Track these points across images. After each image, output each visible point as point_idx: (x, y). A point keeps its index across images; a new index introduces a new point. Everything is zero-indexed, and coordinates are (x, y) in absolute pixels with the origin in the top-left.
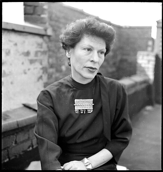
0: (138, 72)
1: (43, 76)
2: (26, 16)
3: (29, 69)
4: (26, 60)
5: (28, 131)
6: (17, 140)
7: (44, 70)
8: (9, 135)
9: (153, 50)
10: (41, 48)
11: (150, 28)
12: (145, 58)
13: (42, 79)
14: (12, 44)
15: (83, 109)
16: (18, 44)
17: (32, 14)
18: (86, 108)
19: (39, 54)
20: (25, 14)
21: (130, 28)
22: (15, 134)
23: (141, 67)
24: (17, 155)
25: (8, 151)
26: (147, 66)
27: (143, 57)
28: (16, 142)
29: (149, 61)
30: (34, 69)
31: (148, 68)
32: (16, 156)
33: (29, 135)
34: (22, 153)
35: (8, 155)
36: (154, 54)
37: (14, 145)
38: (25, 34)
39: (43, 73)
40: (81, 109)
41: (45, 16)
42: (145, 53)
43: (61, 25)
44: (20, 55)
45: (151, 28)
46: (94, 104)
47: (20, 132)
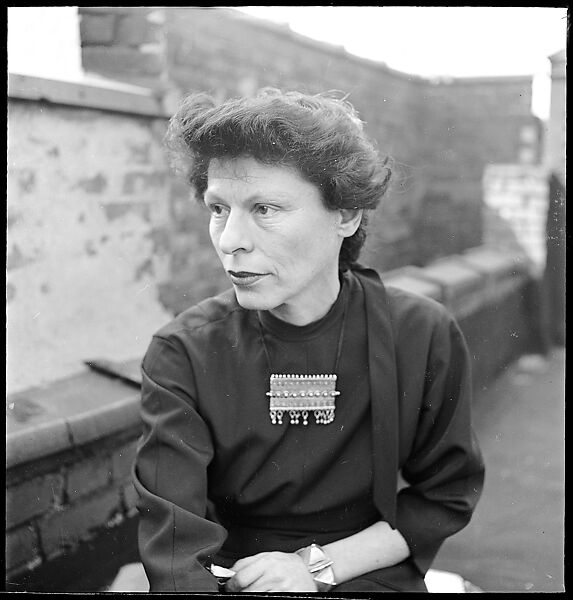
0: (489, 238)
1: (156, 259)
2: (89, 50)
3: (104, 239)
4: (92, 204)
5: (109, 456)
6: (69, 491)
7: (159, 238)
8: (41, 474)
9: (538, 160)
10: (146, 161)
11: (526, 82)
12: (515, 187)
13: (152, 273)
14: (40, 151)
15: (297, 409)
16: (63, 151)
17: (107, 44)
18: (310, 406)
19: (139, 184)
20: (84, 45)
21: (458, 84)
22: (63, 470)
23: (498, 219)
24: (71, 543)
25: (38, 530)
26: (519, 214)
27: (505, 183)
28: (65, 500)
29: (526, 198)
30: (123, 236)
31: (524, 222)
32: (67, 547)
33: (111, 470)
34: (87, 537)
35: (39, 543)
36: (543, 172)
37: (57, 507)
38: (85, 114)
39: (155, 250)
40: (291, 408)
41: (155, 49)
42: (512, 170)
43: (213, 82)
44: (72, 188)
45: (531, 82)
46: (338, 393)
47: (79, 460)
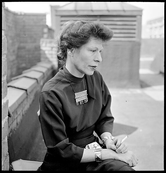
0: (42, 59)
12: (48, 45)
23: (45, 54)
27: (46, 44)
29: (52, 48)
